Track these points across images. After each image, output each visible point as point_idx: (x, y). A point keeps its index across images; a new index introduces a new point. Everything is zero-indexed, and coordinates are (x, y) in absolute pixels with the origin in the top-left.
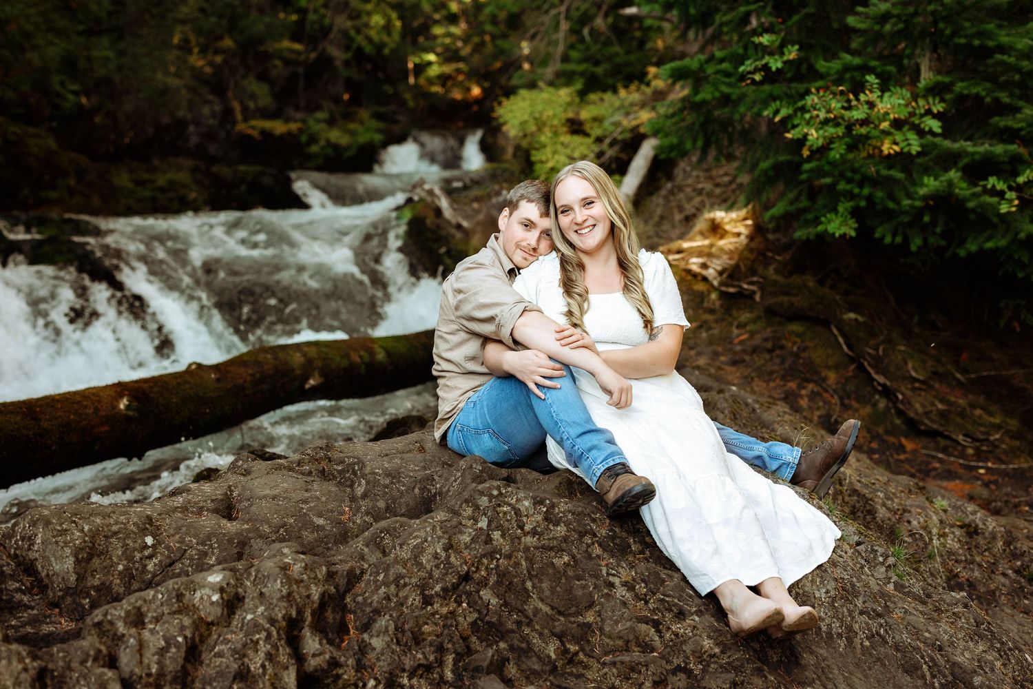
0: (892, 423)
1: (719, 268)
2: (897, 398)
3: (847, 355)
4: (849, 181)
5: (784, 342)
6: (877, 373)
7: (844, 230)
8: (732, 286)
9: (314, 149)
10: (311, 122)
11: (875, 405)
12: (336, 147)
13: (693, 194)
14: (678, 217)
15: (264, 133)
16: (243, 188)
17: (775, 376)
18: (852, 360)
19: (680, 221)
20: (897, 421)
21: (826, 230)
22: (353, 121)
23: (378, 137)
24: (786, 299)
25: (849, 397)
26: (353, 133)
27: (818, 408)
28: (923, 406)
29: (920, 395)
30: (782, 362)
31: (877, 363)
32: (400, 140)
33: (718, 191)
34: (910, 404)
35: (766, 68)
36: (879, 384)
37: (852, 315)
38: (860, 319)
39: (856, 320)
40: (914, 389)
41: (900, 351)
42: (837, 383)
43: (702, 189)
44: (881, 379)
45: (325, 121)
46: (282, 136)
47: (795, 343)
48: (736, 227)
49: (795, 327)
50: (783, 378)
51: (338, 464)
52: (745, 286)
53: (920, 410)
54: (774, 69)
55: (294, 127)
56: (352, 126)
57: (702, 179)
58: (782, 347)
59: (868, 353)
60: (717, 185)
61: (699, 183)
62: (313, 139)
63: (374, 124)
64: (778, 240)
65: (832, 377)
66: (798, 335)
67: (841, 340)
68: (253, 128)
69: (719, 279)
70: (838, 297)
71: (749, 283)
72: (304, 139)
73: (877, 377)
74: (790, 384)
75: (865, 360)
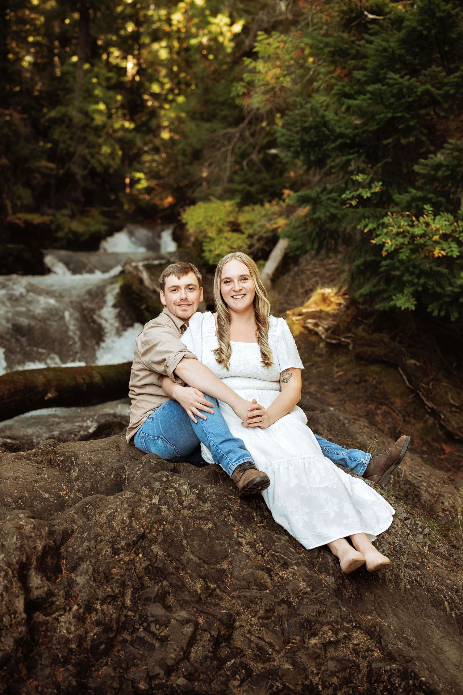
0: (437, 434)
1: (326, 327)
2: (440, 417)
3: (408, 387)
4: (412, 274)
5: (367, 378)
6: (428, 400)
7: (407, 305)
8: (334, 339)
9: (60, 234)
10: (59, 216)
11: (426, 422)
12: (75, 234)
13: (312, 276)
14: (301, 291)
15: (26, 222)
16: (11, 259)
17: (360, 400)
18: (412, 391)
19: (302, 294)
20: (440, 433)
21: (395, 305)
22: (87, 216)
23: (104, 228)
24: (369, 349)
25: (409, 416)
26: (87, 225)
27: (388, 423)
28: (457, 423)
29: (455, 416)
30: (366, 391)
31: (428, 394)
32: (119, 229)
33: (328, 274)
34: (448, 421)
35: (360, 197)
36: (429, 408)
37: (413, 361)
38: (418, 364)
39: (415, 364)
40: (452, 412)
41: (444, 386)
42: (401, 406)
43: (318, 272)
44: (430, 405)
45: (68, 215)
46: (39, 224)
47: (374, 378)
48: (338, 299)
49: (375, 368)
50: (366, 402)
51: (61, 456)
52: (343, 339)
53: (455, 426)
54: (365, 197)
55: (46, 219)
56: (86, 220)
57: (317, 266)
58: (366, 381)
59: (423, 388)
60: (328, 270)
61: (315, 268)
62: (60, 228)
63: (101, 219)
64: (366, 309)
65: (398, 402)
66: (377, 374)
67: (405, 377)
68: (19, 219)
69: (325, 334)
70: (403, 349)
71: (346, 338)
72: (53, 227)
73: (427, 403)
74: (370, 406)
75: (420, 391)
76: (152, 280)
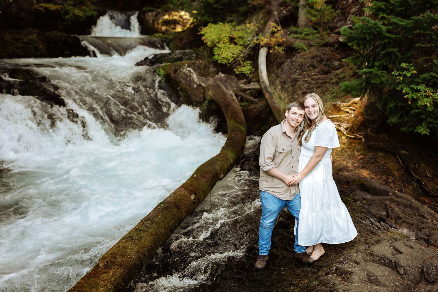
0: (418, 192)
1: (345, 127)
2: (422, 183)
3: (402, 166)
5: (378, 160)
6: (415, 174)
7: (424, 132)
8: (352, 135)
9: (67, 17)
10: (66, 5)
11: (413, 185)
12: (76, 16)
13: (304, 83)
14: (300, 92)
15: (46, 9)
16: (61, 43)
17: (378, 173)
18: (403, 168)
19: (301, 94)
20: (420, 191)
21: (418, 131)
22: (84, 5)
23: (95, 13)
24: (377, 143)
25: (404, 183)
26: (84, 11)
27: (397, 187)
28: (432, 187)
29: (430, 183)
30: (379, 168)
31: (415, 170)
32: (103, 14)
33: (314, 82)
34: (427, 186)
35: (405, 76)
36: (416, 178)
37: (404, 152)
38: (407, 153)
39: (406, 154)
40: (428, 181)
41: (422, 166)
42: (399, 176)
43: (307, 80)
44: (417, 177)
45: (72, 5)
46: (54, 10)
47: (382, 160)
48: (346, 109)
49: (381, 154)
50: (381, 174)
52: (358, 136)
53: (430, 188)
54: (408, 76)
55: (59, 7)
56: (84, 8)
57: (306, 76)
58: (377, 162)
59: (412, 167)
60: (313, 79)
61: (305, 78)
62: (67, 13)
63: (93, 7)
64: (369, 119)
65: (396, 173)
66: (382, 157)
67: (400, 161)
68: (41, 7)
69: (346, 132)
70: (398, 144)
71: (359, 135)
72: (62, 12)
73: (415, 176)
74: (384, 177)
75: (410, 169)
76: (199, 78)
